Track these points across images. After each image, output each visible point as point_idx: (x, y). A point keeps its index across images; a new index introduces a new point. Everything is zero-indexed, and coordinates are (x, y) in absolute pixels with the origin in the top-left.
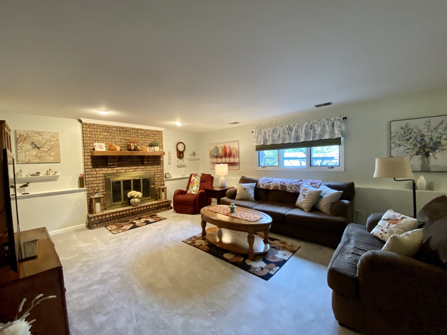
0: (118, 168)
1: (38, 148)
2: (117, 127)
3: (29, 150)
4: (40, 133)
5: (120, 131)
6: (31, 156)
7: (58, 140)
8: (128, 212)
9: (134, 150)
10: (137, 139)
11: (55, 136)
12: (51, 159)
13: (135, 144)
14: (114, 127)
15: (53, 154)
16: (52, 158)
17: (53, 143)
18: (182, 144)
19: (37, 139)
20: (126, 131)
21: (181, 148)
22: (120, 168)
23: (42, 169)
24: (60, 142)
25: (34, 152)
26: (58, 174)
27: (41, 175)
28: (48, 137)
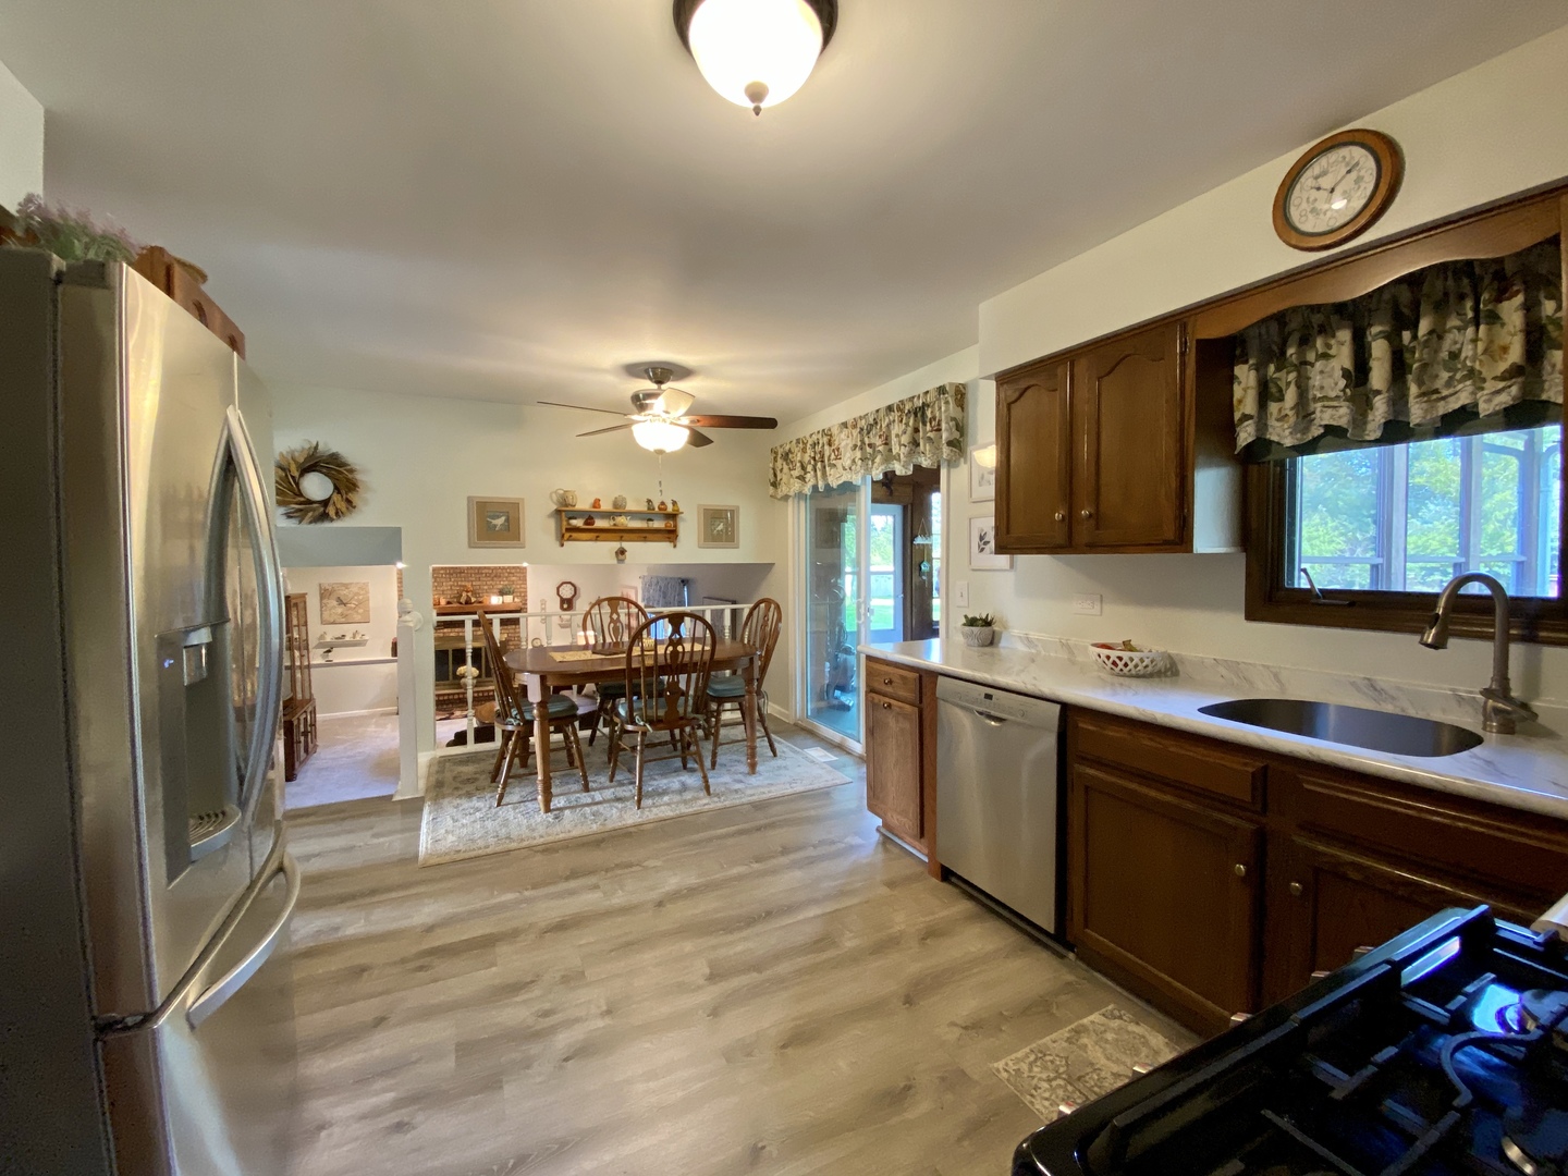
0: (446, 630)
1: (345, 604)
2: (445, 568)
3: (334, 607)
4: (346, 586)
5: (450, 574)
6: (336, 614)
7: (367, 592)
8: (451, 697)
9: (467, 603)
10: (478, 583)
11: (364, 587)
12: (358, 618)
13: (469, 594)
14: (442, 568)
15: (361, 611)
16: (360, 617)
17: (361, 597)
18: (569, 585)
19: (343, 592)
20: (460, 573)
21: (567, 592)
22: (449, 630)
23: (348, 630)
24: (370, 595)
25: (340, 610)
26: (366, 638)
27: (347, 639)
28: (355, 589)
